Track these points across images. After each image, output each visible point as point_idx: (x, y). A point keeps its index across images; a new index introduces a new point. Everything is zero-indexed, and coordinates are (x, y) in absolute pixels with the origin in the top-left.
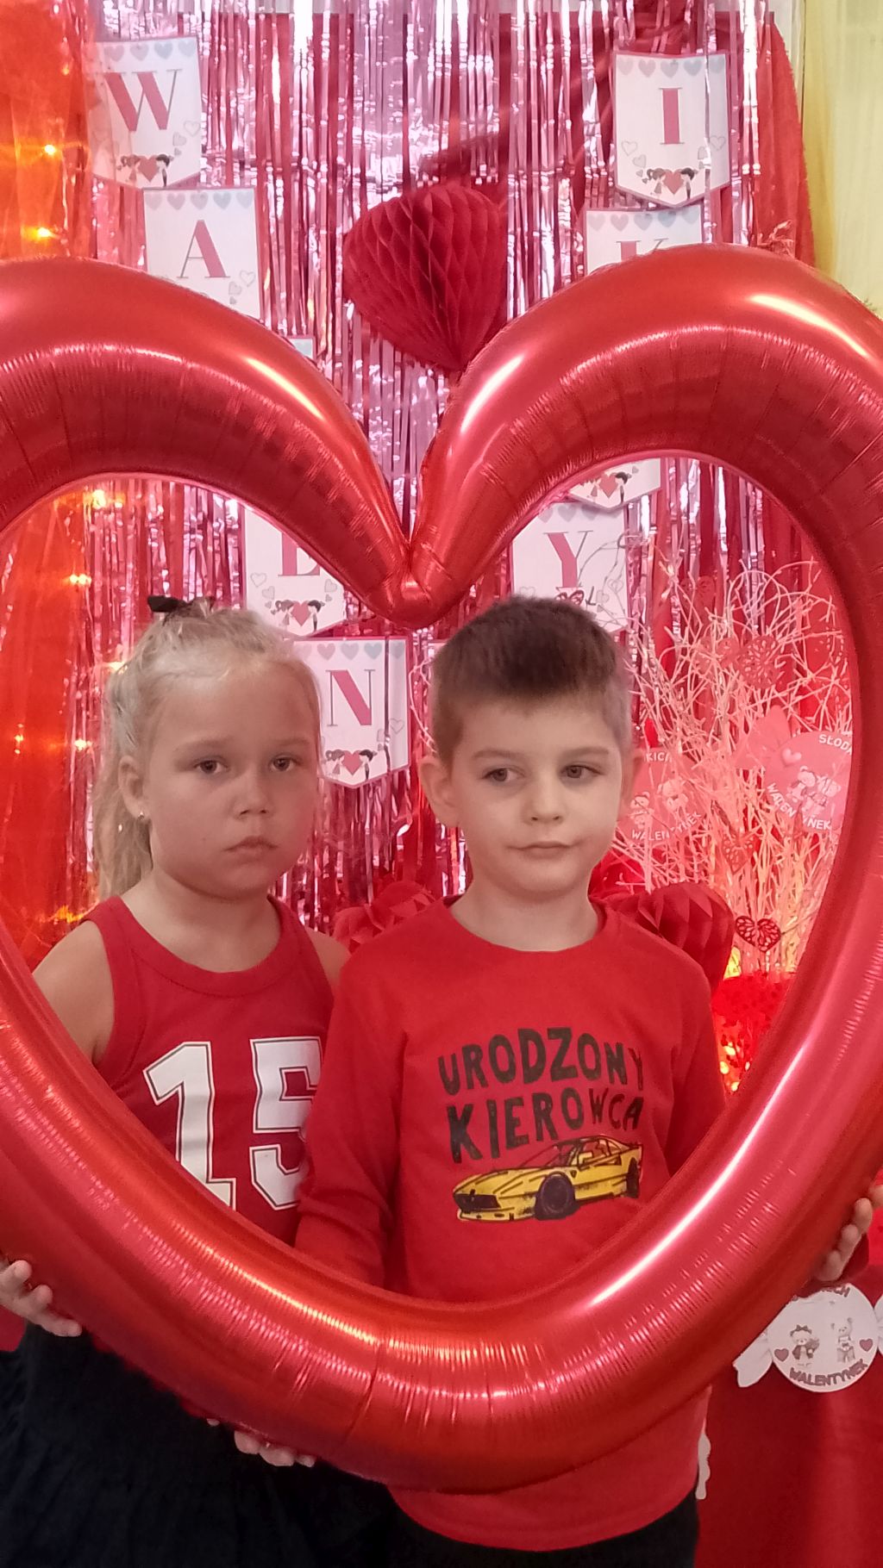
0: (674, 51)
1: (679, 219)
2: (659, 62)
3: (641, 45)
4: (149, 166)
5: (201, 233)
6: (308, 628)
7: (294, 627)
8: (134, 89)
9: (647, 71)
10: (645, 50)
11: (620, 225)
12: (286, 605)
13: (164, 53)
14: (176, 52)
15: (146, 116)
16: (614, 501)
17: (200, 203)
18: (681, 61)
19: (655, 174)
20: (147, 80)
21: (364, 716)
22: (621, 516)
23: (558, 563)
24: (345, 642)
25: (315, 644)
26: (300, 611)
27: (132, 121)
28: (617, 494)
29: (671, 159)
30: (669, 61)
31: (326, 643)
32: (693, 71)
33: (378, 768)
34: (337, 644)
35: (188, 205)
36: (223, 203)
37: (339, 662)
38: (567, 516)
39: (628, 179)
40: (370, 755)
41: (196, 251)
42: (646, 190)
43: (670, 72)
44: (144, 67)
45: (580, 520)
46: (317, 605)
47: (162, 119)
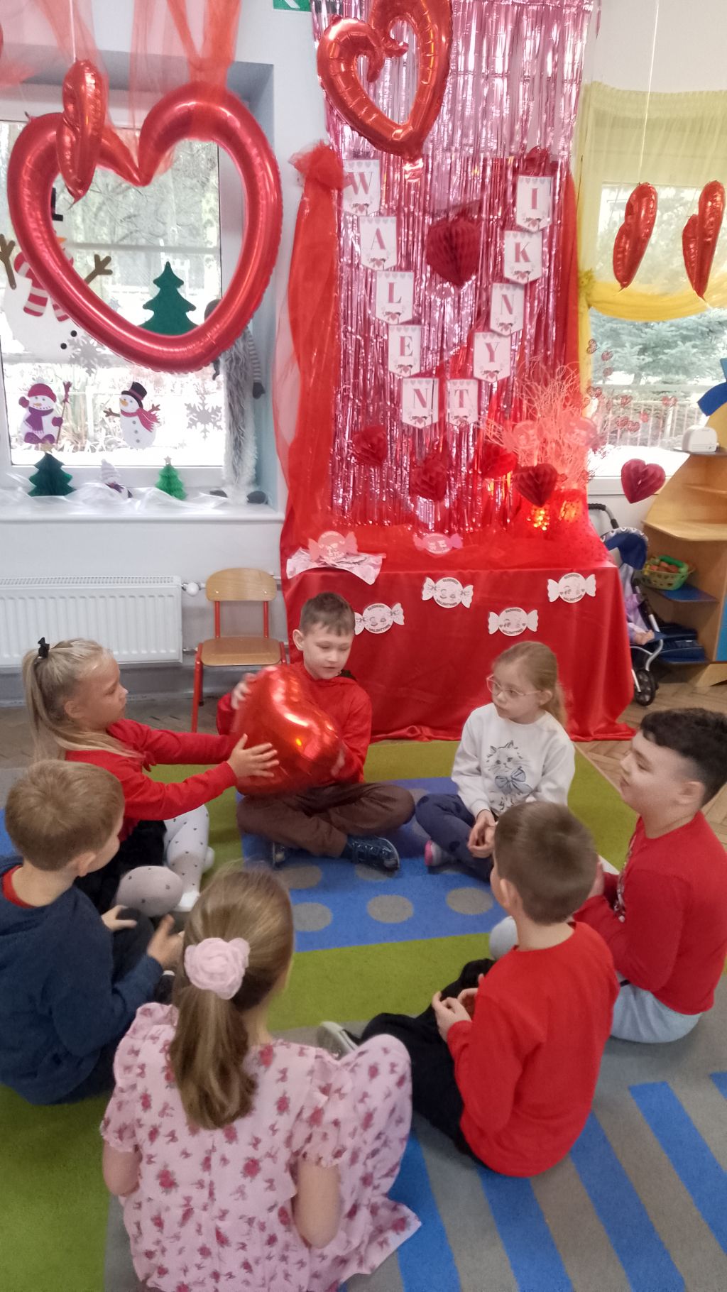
0: (537, 175)
1: (534, 236)
2: (532, 178)
3: (526, 173)
4: (362, 207)
5: (378, 233)
6: (408, 374)
7: (404, 374)
8: (357, 179)
9: (528, 181)
10: (528, 174)
11: (515, 236)
12: (401, 366)
13: (368, 165)
14: (372, 166)
15: (361, 189)
16: (508, 333)
17: (378, 222)
18: (539, 178)
19: (529, 220)
20: (362, 175)
21: (424, 404)
22: (509, 338)
23: (487, 354)
24: (420, 379)
25: (409, 380)
26: (406, 368)
27: (356, 190)
28: (509, 331)
29: (534, 215)
30: (535, 178)
31: (413, 379)
32: (542, 182)
33: (428, 422)
34: (416, 380)
35: (374, 223)
36: (385, 222)
37: (417, 386)
38: (492, 337)
39: (520, 221)
40: (425, 417)
41: (376, 240)
42: (525, 225)
43: (535, 182)
44: (361, 171)
45: (496, 339)
46: (411, 366)
47: (366, 188)
